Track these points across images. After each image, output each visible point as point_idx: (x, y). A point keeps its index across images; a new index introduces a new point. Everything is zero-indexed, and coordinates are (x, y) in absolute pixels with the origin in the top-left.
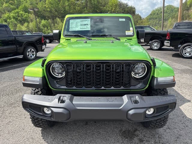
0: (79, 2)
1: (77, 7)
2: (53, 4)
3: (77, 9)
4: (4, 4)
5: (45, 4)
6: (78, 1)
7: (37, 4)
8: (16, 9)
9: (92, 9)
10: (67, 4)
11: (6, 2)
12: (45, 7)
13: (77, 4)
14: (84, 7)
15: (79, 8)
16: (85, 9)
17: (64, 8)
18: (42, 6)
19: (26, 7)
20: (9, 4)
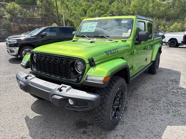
0: (165, 3)
1: (161, 8)
2: (137, 7)
3: (161, 10)
4: (97, 10)
5: (130, 8)
6: (164, 1)
7: (122, 8)
8: (104, 14)
9: (181, 8)
10: (151, 5)
11: (98, 9)
12: (129, 10)
13: (162, 5)
14: (171, 7)
15: (164, 8)
16: (172, 9)
17: (147, 9)
18: (126, 10)
19: (112, 11)
20: (101, 10)
